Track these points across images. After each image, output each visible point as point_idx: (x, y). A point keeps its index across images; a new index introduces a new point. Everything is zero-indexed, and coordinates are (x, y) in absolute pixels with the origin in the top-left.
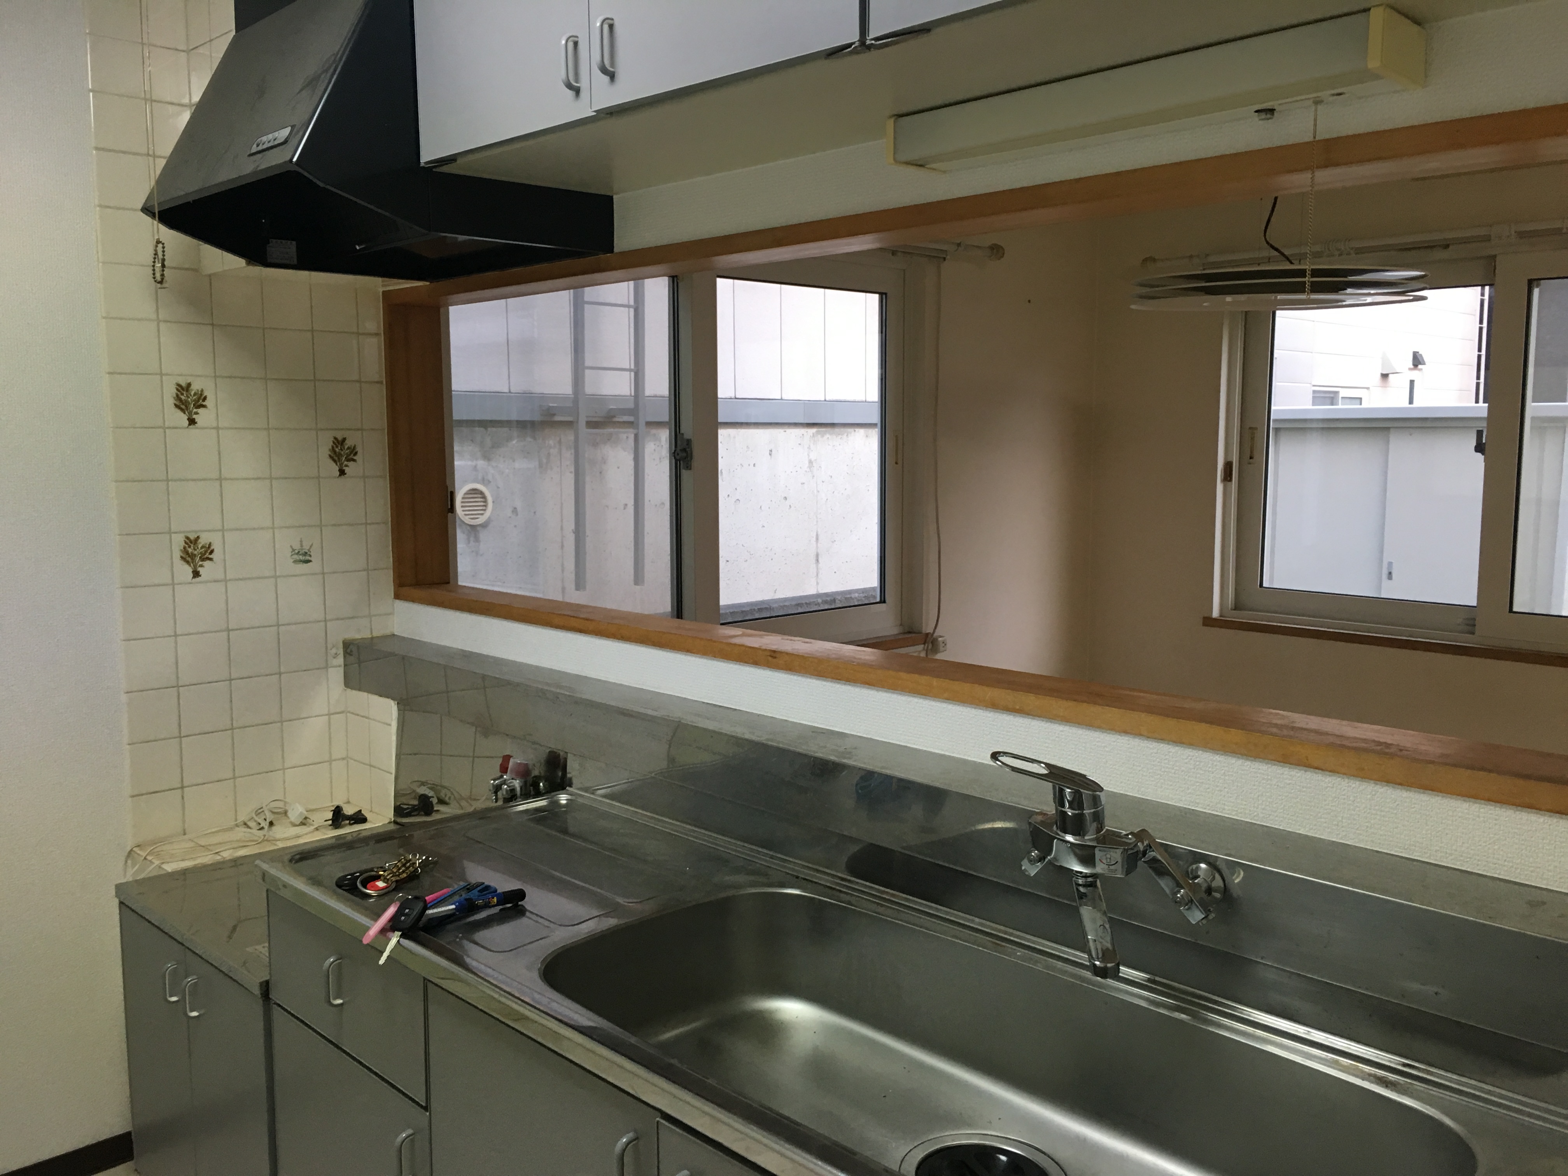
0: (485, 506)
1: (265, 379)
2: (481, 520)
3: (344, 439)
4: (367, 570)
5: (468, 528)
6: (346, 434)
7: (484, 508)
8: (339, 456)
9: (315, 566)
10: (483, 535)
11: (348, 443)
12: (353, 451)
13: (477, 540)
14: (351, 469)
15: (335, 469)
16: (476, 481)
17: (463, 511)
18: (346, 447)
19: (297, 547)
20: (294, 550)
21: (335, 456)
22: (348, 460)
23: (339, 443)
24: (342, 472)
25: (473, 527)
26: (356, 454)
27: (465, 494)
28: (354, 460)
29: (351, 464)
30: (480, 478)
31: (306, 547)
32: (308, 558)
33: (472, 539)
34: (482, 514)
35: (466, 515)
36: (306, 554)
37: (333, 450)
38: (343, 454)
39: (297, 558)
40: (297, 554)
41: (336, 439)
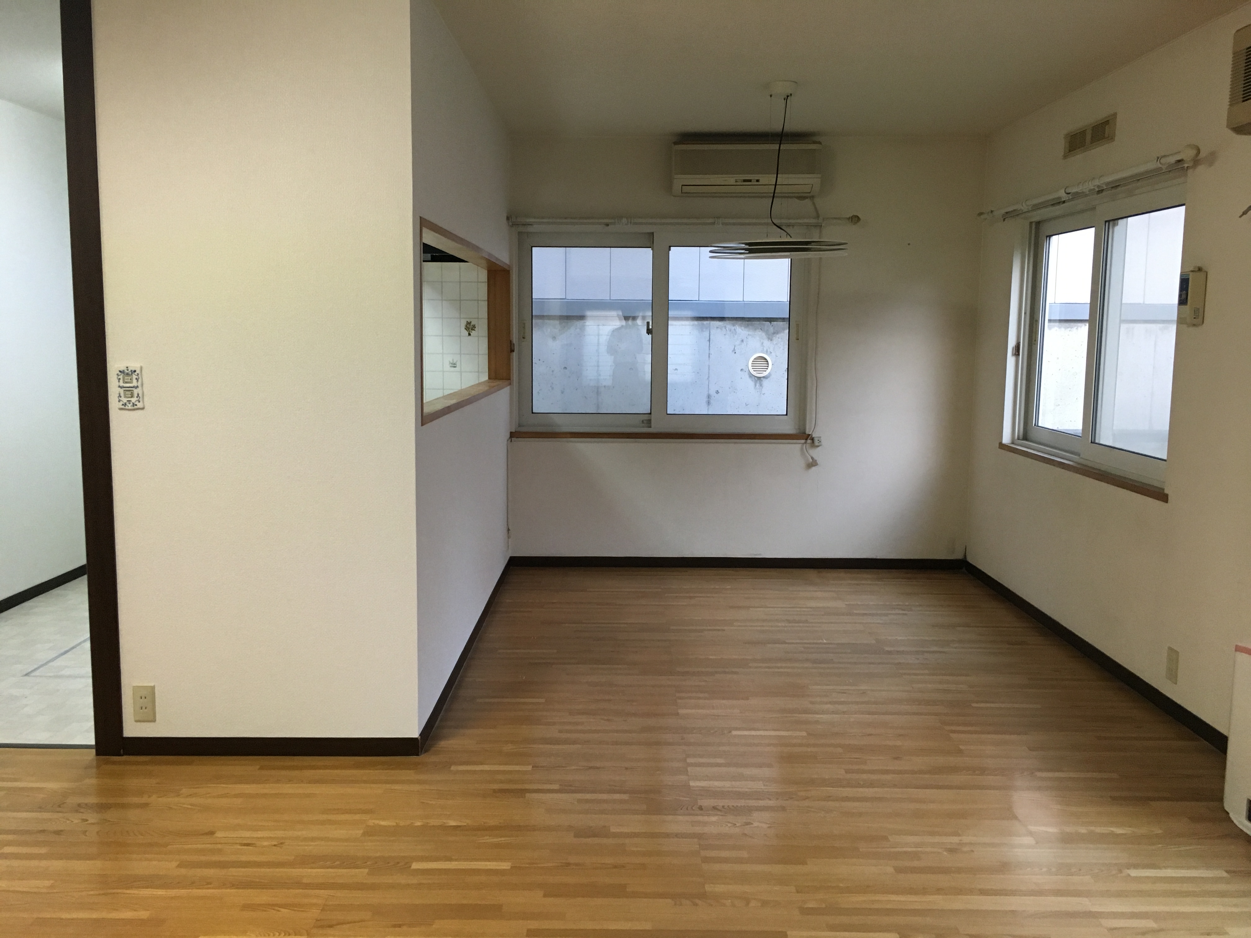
0: (768, 366)
1: (442, 300)
2: (765, 374)
3: (471, 322)
4: (478, 372)
5: (756, 378)
6: (471, 320)
7: (767, 367)
8: (469, 328)
9: (457, 369)
10: (765, 382)
11: (472, 323)
12: (474, 326)
13: (761, 385)
14: (473, 333)
15: (467, 333)
16: (762, 352)
17: (753, 368)
18: (471, 325)
19: (452, 362)
20: (450, 362)
21: (467, 328)
22: (472, 330)
23: (469, 323)
24: (469, 334)
25: (759, 378)
26: (475, 328)
27: (755, 359)
28: (474, 330)
29: (473, 331)
30: (765, 349)
31: (455, 362)
32: (455, 366)
33: (758, 385)
34: (765, 371)
35: (754, 371)
36: (454, 364)
37: (466, 326)
38: (470, 327)
39: (451, 365)
40: (452, 364)
41: (467, 322)
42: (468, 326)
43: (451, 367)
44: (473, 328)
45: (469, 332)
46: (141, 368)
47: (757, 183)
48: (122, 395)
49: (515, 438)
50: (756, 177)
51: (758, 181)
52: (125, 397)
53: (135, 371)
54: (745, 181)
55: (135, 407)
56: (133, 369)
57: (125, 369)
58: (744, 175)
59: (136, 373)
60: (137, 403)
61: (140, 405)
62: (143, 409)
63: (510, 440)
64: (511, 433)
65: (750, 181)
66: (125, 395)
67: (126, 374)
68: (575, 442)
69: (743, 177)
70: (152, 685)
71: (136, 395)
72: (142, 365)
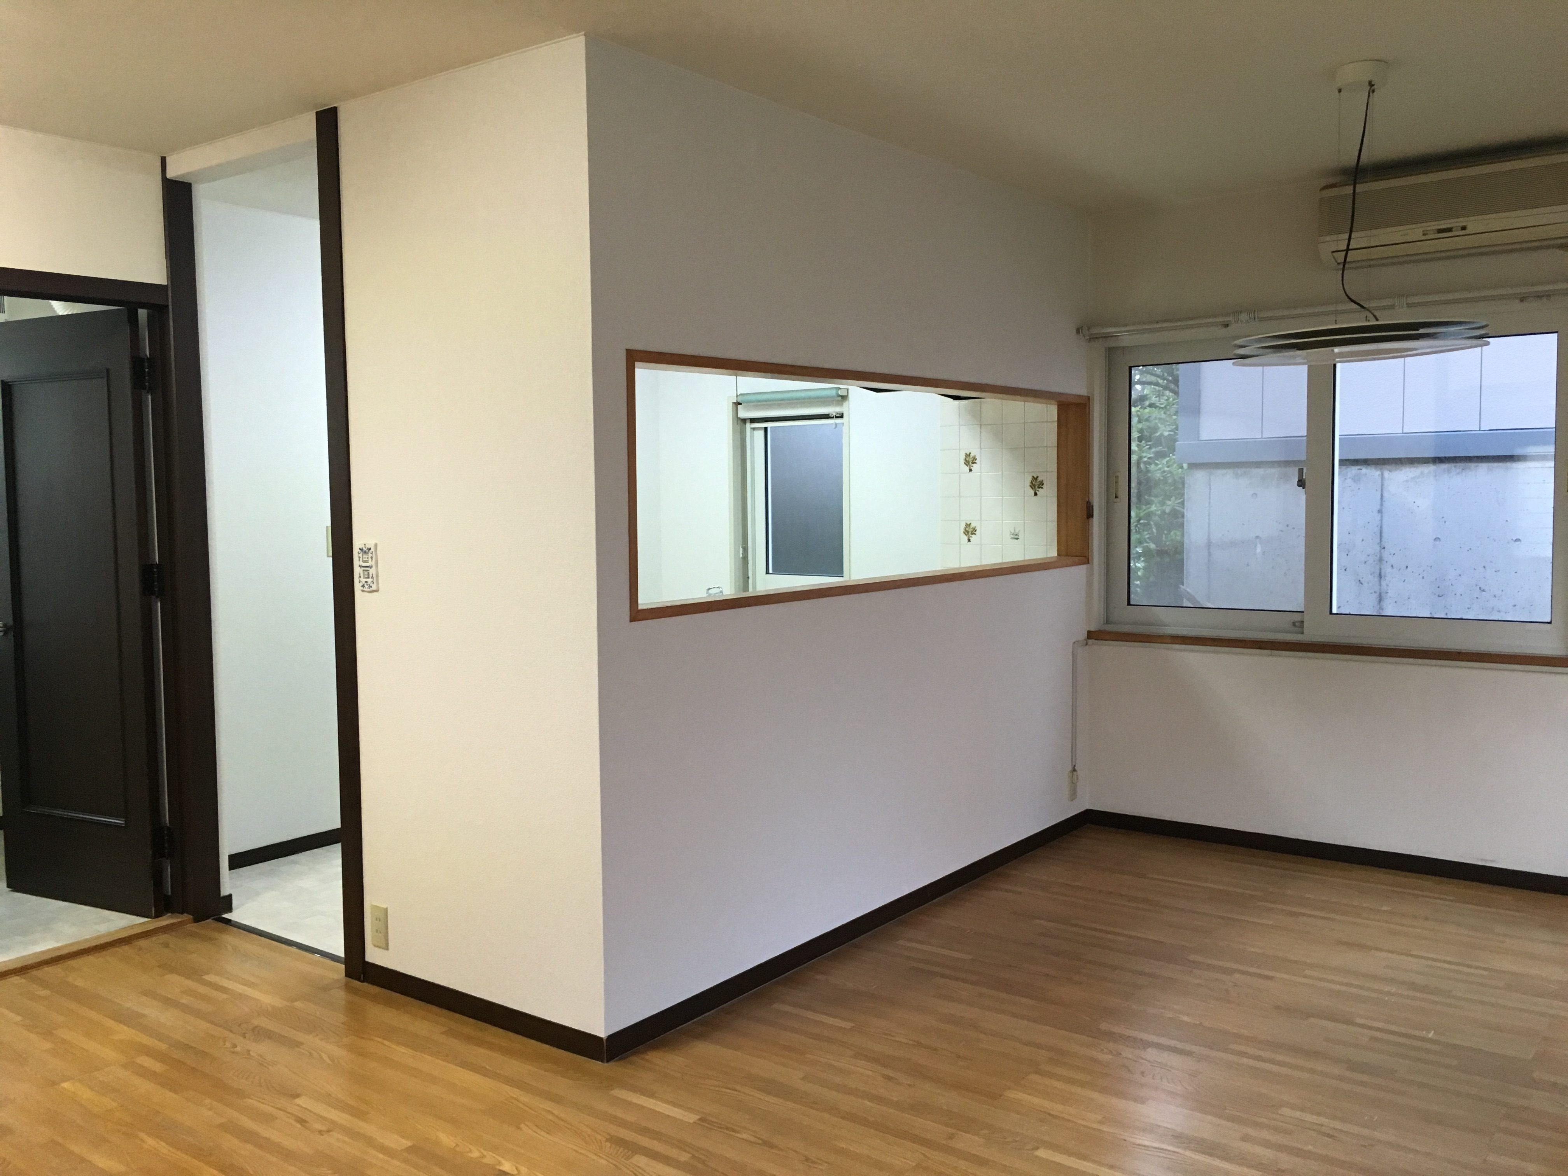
1: (1002, 447)
6: (1038, 474)
9: (1021, 541)
11: (1039, 479)
12: (1042, 483)
14: (1040, 492)
15: (1032, 492)
18: (1038, 481)
19: (1013, 531)
20: (1011, 532)
21: (1033, 486)
23: (1035, 479)
24: (1036, 494)
28: (1042, 488)
29: (1040, 489)
31: (1017, 532)
32: (1017, 537)
36: (1016, 535)
37: (1032, 482)
38: (1036, 485)
39: (1012, 536)
40: (1013, 534)
41: (1033, 477)
42: (1034, 483)
43: (1012, 538)
44: (1041, 486)
45: (1035, 490)
46: (376, 545)
47: (1463, 232)
48: (362, 575)
49: (1094, 640)
50: (1462, 222)
51: (1464, 228)
52: (364, 578)
53: (370, 549)
54: (1440, 231)
55: (371, 589)
56: (369, 547)
57: (363, 546)
58: (1434, 223)
59: (371, 551)
60: (371, 585)
61: (374, 587)
62: (377, 591)
63: (1085, 642)
64: (1089, 632)
65: (1450, 230)
66: (364, 574)
67: (365, 551)
68: (1181, 650)
69: (1438, 225)
70: (384, 906)
71: (371, 576)
72: (377, 542)
